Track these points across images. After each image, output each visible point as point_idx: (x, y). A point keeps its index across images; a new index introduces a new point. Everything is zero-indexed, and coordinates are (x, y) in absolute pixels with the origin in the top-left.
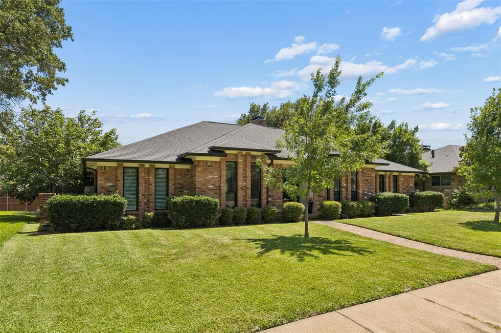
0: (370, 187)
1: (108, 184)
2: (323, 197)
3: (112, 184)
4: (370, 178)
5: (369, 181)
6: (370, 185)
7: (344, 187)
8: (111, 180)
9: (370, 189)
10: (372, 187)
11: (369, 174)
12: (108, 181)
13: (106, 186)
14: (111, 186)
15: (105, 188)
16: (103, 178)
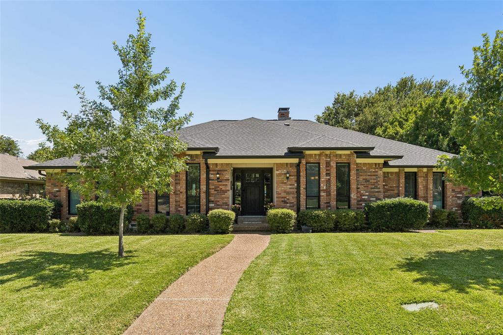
0: (373, 190)
1: (55, 189)
2: (290, 203)
3: (57, 189)
4: (375, 177)
5: (373, 181)
6: (373, 187)
7: (323, 190)
8: (57, 186)
9: (373, 192)
10: (377, 190)
11: (371, 172)
12: (55, 186)
13: (53, 191)
14: (57, 191)
15: (52, 193)
16: (50, 184)
